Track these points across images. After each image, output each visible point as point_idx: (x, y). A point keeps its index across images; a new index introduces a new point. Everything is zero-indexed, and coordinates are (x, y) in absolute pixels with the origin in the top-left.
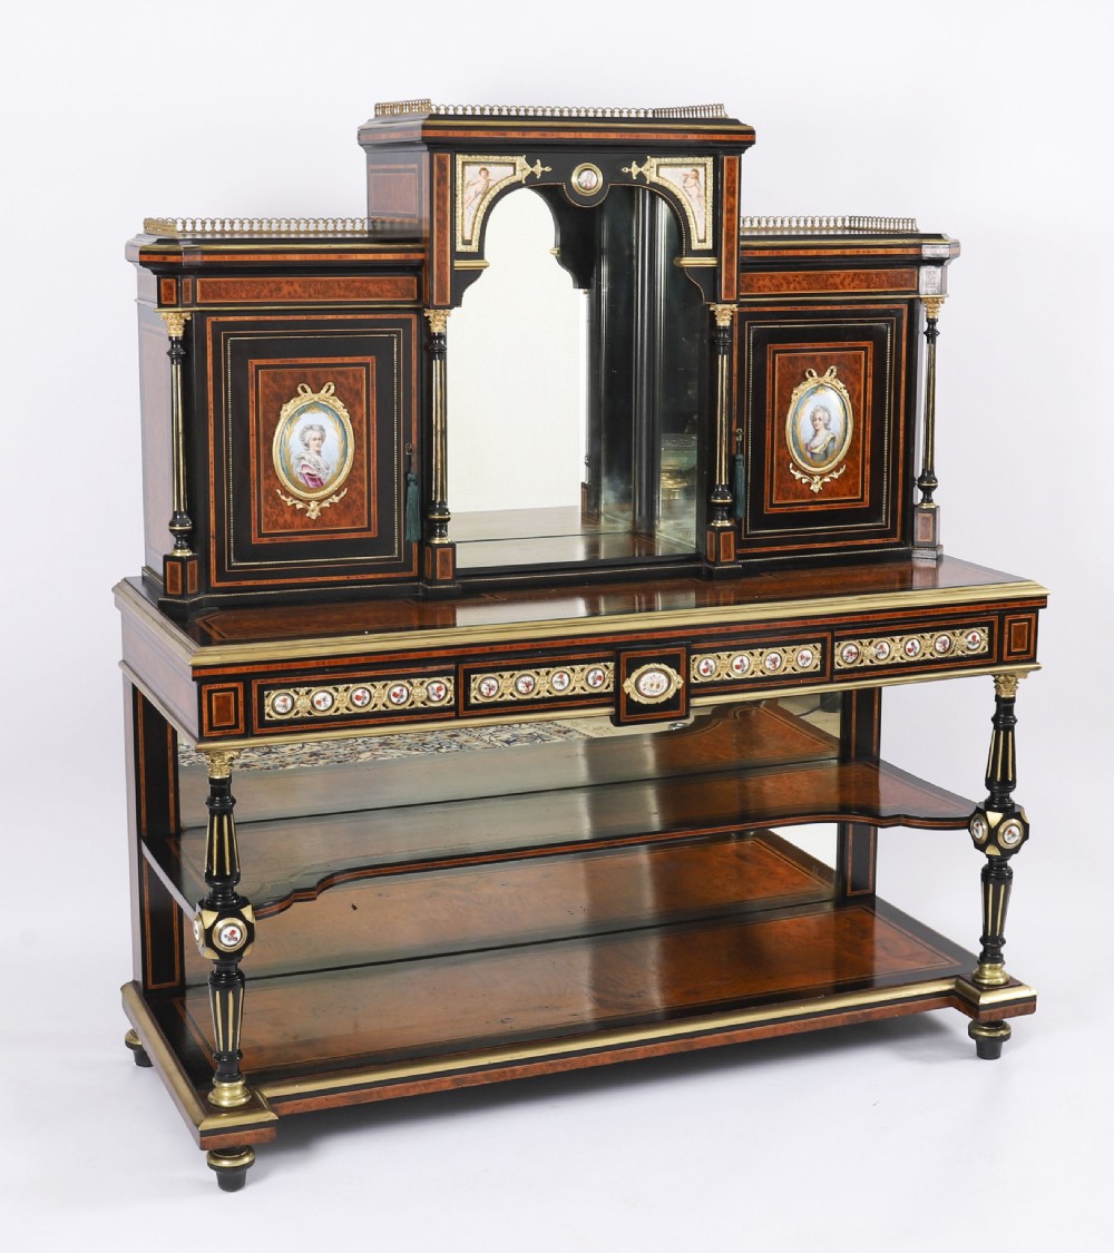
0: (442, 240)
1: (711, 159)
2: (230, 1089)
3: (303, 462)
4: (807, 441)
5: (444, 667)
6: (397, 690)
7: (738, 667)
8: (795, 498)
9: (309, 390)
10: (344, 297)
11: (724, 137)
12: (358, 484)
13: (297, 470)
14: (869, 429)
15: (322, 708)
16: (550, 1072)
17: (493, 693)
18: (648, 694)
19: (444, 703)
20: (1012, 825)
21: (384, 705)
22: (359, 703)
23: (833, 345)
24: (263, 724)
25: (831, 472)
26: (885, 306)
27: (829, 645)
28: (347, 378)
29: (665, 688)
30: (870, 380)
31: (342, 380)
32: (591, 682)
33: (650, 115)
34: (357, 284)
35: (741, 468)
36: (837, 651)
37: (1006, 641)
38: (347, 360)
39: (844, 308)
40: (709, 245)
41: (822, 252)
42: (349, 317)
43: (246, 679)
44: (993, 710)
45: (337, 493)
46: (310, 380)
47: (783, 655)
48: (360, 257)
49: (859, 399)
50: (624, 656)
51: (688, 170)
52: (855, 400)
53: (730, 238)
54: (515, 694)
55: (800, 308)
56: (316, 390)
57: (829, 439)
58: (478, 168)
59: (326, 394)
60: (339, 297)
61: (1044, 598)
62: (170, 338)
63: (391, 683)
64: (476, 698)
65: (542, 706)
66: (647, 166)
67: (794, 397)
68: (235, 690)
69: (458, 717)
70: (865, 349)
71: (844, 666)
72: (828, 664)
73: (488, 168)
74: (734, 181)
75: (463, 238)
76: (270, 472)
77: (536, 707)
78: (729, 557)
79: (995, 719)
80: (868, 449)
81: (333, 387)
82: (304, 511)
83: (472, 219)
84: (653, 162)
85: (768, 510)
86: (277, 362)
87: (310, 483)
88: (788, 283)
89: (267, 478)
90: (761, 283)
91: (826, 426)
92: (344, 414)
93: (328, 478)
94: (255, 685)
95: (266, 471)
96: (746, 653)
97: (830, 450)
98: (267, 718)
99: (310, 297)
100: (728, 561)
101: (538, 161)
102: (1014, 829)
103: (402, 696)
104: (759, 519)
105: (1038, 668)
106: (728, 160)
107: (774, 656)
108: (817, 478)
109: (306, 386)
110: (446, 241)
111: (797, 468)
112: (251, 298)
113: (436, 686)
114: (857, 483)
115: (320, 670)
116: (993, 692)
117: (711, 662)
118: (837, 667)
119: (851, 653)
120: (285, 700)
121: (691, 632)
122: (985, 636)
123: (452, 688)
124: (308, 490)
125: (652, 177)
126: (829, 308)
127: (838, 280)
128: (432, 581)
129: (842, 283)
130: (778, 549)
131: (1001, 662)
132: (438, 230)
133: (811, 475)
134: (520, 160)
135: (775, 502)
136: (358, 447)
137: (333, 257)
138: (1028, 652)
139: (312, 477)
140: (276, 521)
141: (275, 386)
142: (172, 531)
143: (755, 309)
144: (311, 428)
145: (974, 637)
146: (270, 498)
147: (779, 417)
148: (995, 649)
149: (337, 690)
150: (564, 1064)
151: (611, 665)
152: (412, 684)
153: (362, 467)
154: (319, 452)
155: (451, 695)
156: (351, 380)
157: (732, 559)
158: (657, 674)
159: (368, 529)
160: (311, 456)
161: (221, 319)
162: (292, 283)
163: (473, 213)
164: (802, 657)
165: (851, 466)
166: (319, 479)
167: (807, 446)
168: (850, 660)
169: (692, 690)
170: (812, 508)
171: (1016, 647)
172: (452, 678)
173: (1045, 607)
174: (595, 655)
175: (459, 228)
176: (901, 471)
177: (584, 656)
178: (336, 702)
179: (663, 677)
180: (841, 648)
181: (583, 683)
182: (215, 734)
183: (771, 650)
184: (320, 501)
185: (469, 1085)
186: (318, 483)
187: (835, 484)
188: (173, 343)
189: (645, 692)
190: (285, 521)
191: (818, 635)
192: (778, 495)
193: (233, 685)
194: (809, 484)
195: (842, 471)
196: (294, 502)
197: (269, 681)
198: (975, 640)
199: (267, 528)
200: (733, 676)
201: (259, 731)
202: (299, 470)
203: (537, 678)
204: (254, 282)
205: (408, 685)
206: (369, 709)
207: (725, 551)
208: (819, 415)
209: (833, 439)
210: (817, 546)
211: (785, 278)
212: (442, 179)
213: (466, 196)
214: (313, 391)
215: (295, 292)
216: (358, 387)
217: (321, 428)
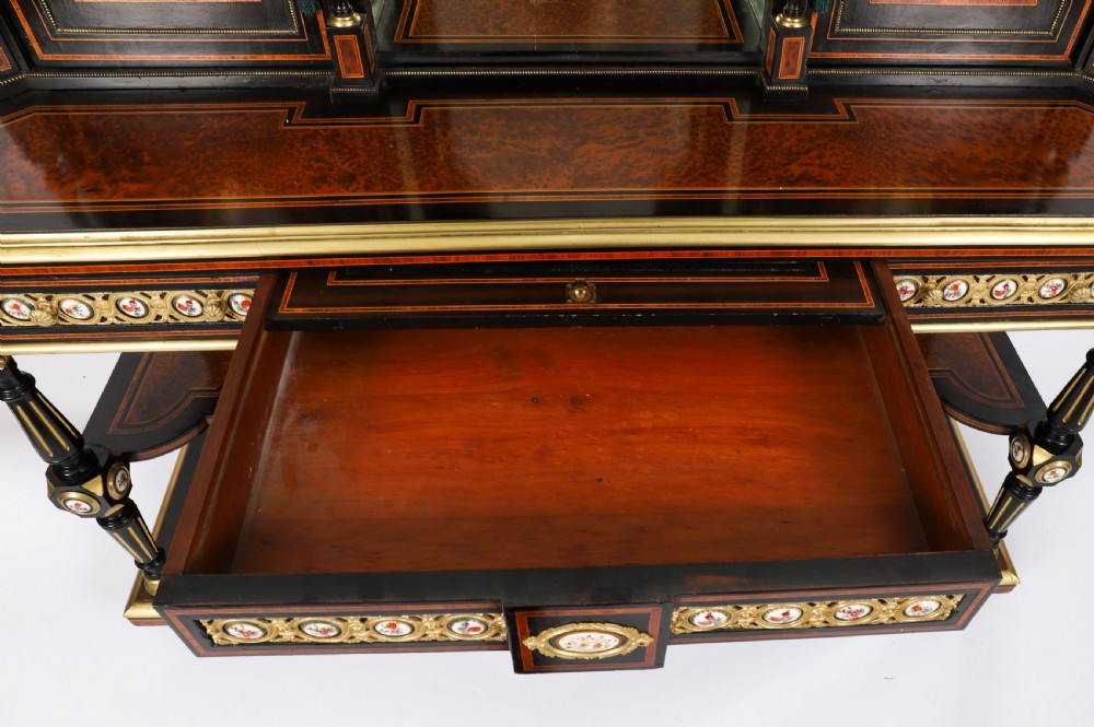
6: (183, 301)
15: (81, 317)
20: (1059, 468)
21: (171, 317)
22: (131, 313)
63: (171, 293)
78: (794, 73)
100: (788, 79)
103: (194, 309)
149: (90, 298)
152: (203, 295)
157: (796, 77)
205: (195, 296)
206: (150, 320)
207: (787, 64)
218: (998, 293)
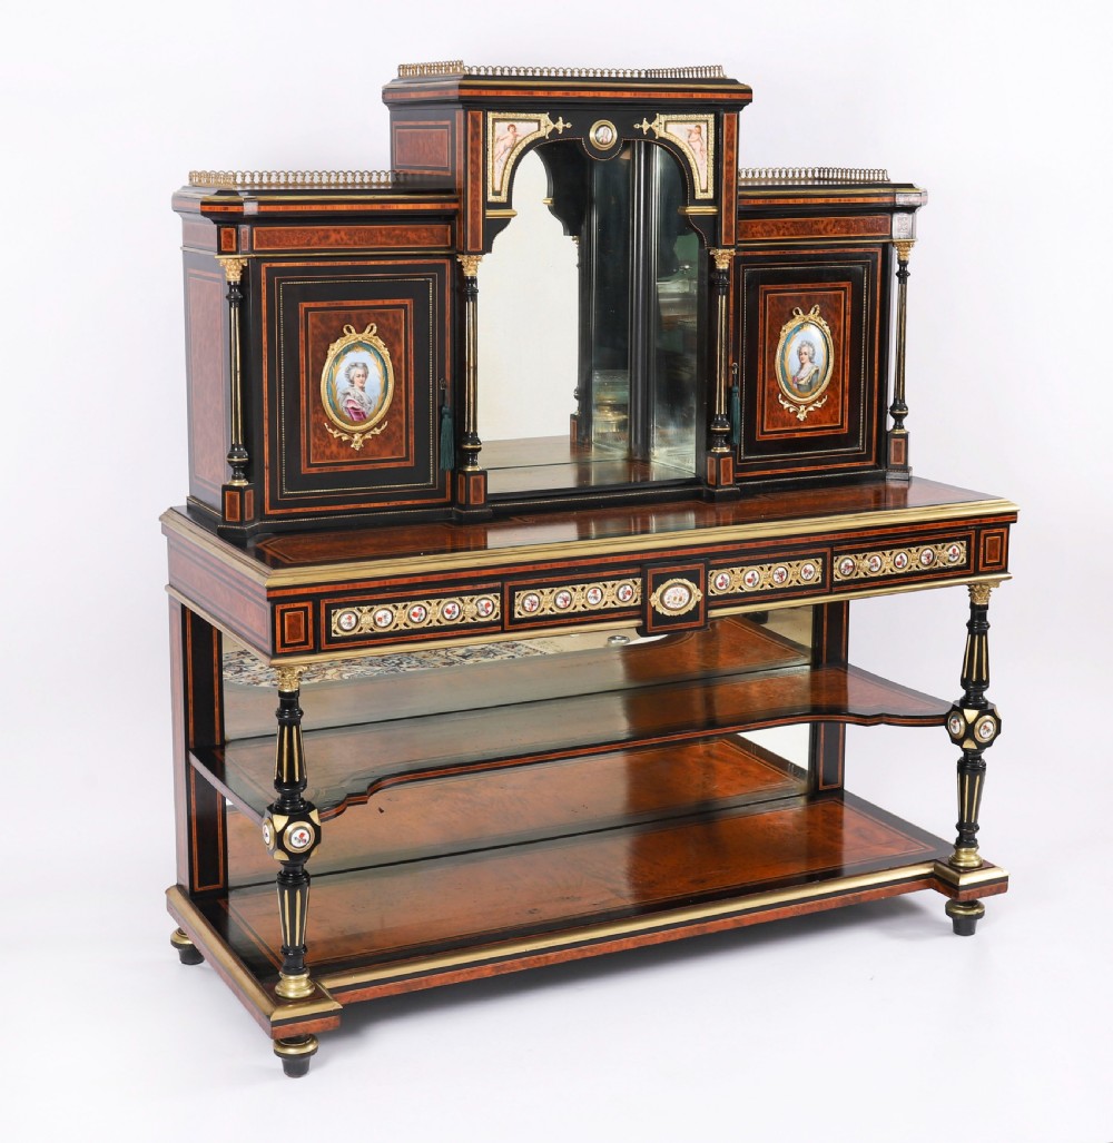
0: (475, 190)
1: (712, 116)
2: (296, 981)
3: (349, 398)
4: (794, 374)
5: (491, 585)
6: (450, 607)
7: (749, 581)
8: (783, 426)
9: (353, 330)
10: (385, 244)
11: (725, 96)
12: (398, 417)
13: (342, 405)
14: (848, 361)
15: (383, 624)
16: (579, 957)
17: (535, 608)
18: (672, 607)
19: (492, 618)
20: (987, 721)
21: (438, 621)
22: (416, 619)
23: (817, 286)
24: (330, 640)
25: (814, 402)
26: (862, 250)
27: (829, 559)
28: (388, 320)
29: (686, 601)
30: (848, 318)
31: (383, 321)
32: (621, 596)
33: (643, 76)
34: (397, 232)
35: (737, 399)
36: (836, 565)
37: (982, 554)
38: (387, 302)
39: (826, 251)
40: (710, 195)
41: (809, 201)
42: (390, 263)
43: (315, 599)
44: (968, 617)
45: (379, 425)
46: (355, 321)
47: (789, 569)
48: (401, 207)
49: (839, 335)
50: (651, 572)
51: (692, 126)
52: (835, 336)
53: (729, 188)
54: (554, 608)
55: (787, 252)
56: (360, 330)
57: (813, 371)
58: (506, 124)
59: (369, 335)
60: (381, 244)
61: (1014, 514)
62: (229, 283)
63: (444, 601)
64: (519, 613)
65: (578, 619)
66: (656, 122)
67: (782, 334)
68: (305, 609)
69: (503, 631)
70: (844, 289)
71: (842, 578)
72: (828, 577)
73: (515, 124)
74: (732, 137)
75: (493, 189)
76: (318, 408)
77: (573, 620)
78: (729, 481)
79: (970, 625)
80: (847, 381)
81: (375, 327)
82: (349, 442)
83: (501, 171)
84: (662, 118)
85: (759, 437)
86: (325, 304)
87: (355, 418)
88: (779, 229)
89: (316, 412)
90: (754, 229)
91: (811, 360)
92: (385, 352)
93: (371, 412)
94: (323, 603)
95: (314, 406)
96: (757, 568)
97: (814, 381)
98: (333, 635)
99: (355, 244)
100: (727, 484)
101: (560, 118)
102: (989, 725)
103: (454, 613)
104: (753, 446)
105: (1010, 578)
106: (728, 117)
107: (781, 570)
108: (802, 408)
109: (351, 327)
110: (478, 192)
111: (785, 398)
112: (302, 245)
113: (484, 602)
114: (837, 411)
115: (382, 590)
116: (968, 600)
117: (726, 576)
118: (836, 579)
119: (847, 566)
120: (350, 618)
121: (709, 550)
122: (963, 549)
123: (498, 604)
124: (353, 423)
125: (660, 132)
126: (813, 252)
127: (822, 227)
128: (466, 506)
129: (825, 229)
130: (769, 472)
131: (977, 573)
132: (472, 182)
133: (797, 405)
134: (544, 118)
135: (768, 430)
136: (397, 383)
137: (377, 207)
138: (1000, 563)
139: (357, 412)
140: (324, 452)
141: (323, 327)
142: (230, 463)
143: (749, 253)
144: (356, 365)
145: (954, 550)
146: (318, 431)
147: (769, 352)
148: (972, 560)
149: (396, 608)
150: (591, 950)
151: (639, 581)
152: (462, 601)
153: (401, 401)
154: (362, 389)
155: (497, 610)
156: (391, 321)
157: (731, 483)
158: (679, 588)
159: (406, 459)
160: (356, 392)
161: (274, 265)
162: (339, 232)
163: (502, 166)
164: (806, 571)
165: (833, 397)
166: (363, 413)
167: (794, 377)
168: (847, 573)
169: (710, 602)
170: (798, 435)
171: (990, 558)
172: (498, 594)
173: (1015, 522)
174: (625, 572)
175: (490, 180)
176: (875, 400)
177: (616, 573)
178: (396, 619)
179: (685, 591)
180: (839, 562)
181: (614, 598)
182: (287, 650)
183: (778, 564)
184: (363, 433)
185: (508, 972)
186: (361, 416)
187: (818, 413)
188: (231, 287)
189: (669, 605)
190: (332, 453)
191: (819, 550)
192: (768, 423)
193: (304, 605)
194: (796, 413)
195: (824, 400)
196: (341, 434)
197: (336, 600)
198: (955, 553)
199: (315, 458)
200: (746, 589)
201: (325, 647)
202: (344, 404)
203: (573, 593)
204: (304, 231)
205: (458, 602)
206: (424, 625)
207: (724, 475)
208: (805, 349)
209: (817, 371)
210: (803, 469)
211: (774, 225)
212: (475, 134)
213: (496, 152)
214: (357, 332)
215: (342, 239)
216: (397, 327)
217: (365, 366)
218: (899, 564)
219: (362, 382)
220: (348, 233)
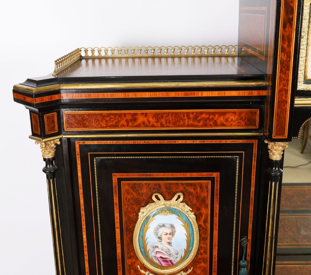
0: (284, 80)
3: (157, 250)
10: (193, 126)
12: (202, 264)
13: (152, 254)
28: (194, 189)
31: (191, 190)
34: (204, 116)
38: (195, 175)
42: (198, 142)
45: (185, 270)
46: (163, 189)
48: (206, 94)
56: (168, 198)
59: (177, 201)
60: (188, 126)
62: (45, 160)
75: (305, 77)
76: (132, 254)
81: (182, 196)
86: (136, 175)
87: (164, 264)
89: (130, 256)
92: (192, 216)
93: (178, 259)
95: (128, 252)
99: (162, 126)
109: (160, 196)
110: (288, 80)
112: (110, 126)
124: (162, 267)
132: (281, 71)
136: (202, 239)
139: (164, 259)
141: (134, 193)
144: (164, 226)
146: (132, 271)
153: (205, 253)
154: (170, 243)
156: (198, 190)
160: (163, 246)
161: (88, 143)
162: (146, 115)
166: (171, 261)
175: (302, 68)
184: (172, 274)
186: (170, 264)
188: (47, 163)
196: (151, 274)
202: (154, 254)
212: (288, 21)
214: (165, 199)
215: (149, 122)
216: (204, 195)
217: (172, 226)
219: (169, 239)
220: (155, 116)
